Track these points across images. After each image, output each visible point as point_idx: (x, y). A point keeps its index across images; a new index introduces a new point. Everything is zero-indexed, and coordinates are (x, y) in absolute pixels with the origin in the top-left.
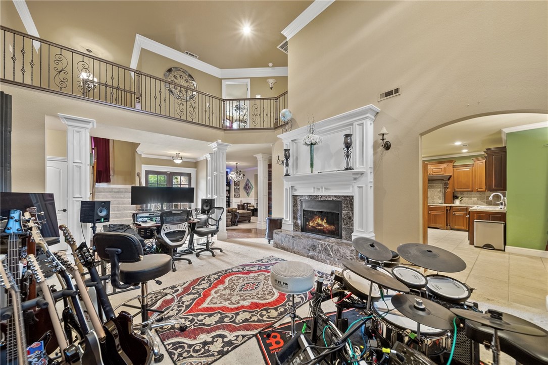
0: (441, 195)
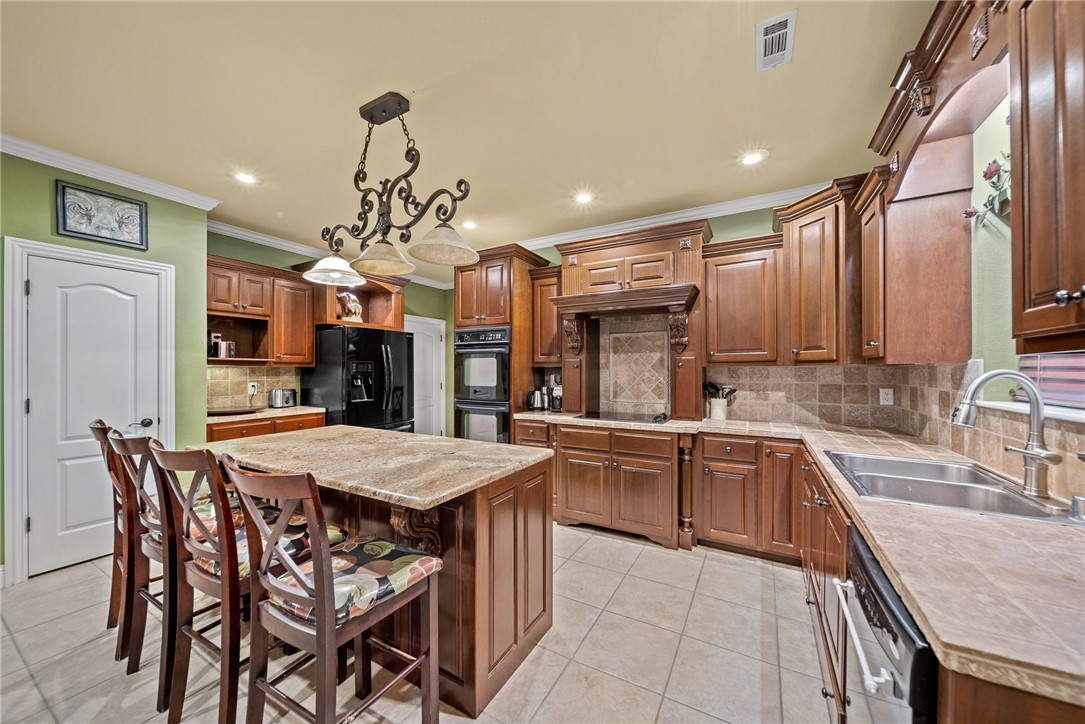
0: (663, 378)
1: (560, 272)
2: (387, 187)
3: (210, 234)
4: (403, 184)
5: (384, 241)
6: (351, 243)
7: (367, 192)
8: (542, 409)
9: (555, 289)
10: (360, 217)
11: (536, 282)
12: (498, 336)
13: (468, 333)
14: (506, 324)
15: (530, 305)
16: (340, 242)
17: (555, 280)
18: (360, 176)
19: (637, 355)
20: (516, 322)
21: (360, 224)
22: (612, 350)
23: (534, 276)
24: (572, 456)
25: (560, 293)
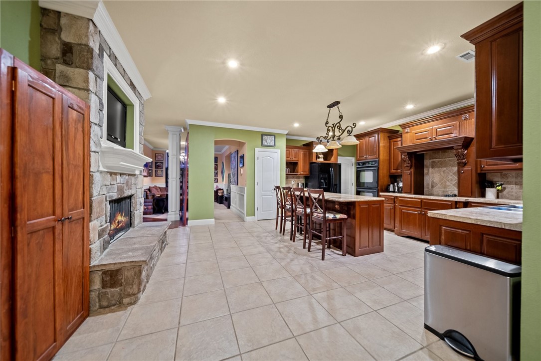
1: (402, 135)
2: (334, 126)
3: (286, 139)
4: (338, 124)
5: (333, 140)
6: (324, 141)
7: (329, 127)
8: (394, 192)
9: (400, 143)
10: (327, 134)
11: (391, 140)
12: (374, 163)
13: (361, 163)
14: (376, 158)
15: (389, 150)
16: (321, 141)
17: (399, 139)
18: (327, 123)
19: (445, 169)
20: (381, 157)
21: (327, 136)
22: (430, 167)
23: (390, 138)
24: (403, 209)
25: (402, 145)
